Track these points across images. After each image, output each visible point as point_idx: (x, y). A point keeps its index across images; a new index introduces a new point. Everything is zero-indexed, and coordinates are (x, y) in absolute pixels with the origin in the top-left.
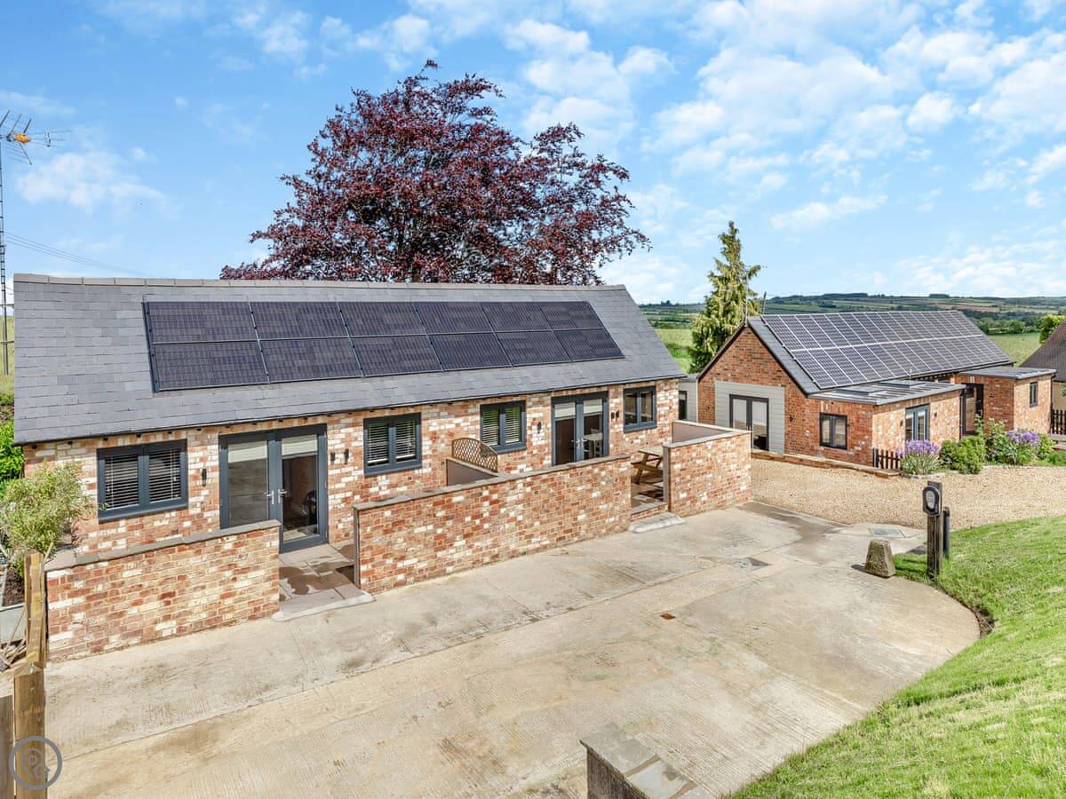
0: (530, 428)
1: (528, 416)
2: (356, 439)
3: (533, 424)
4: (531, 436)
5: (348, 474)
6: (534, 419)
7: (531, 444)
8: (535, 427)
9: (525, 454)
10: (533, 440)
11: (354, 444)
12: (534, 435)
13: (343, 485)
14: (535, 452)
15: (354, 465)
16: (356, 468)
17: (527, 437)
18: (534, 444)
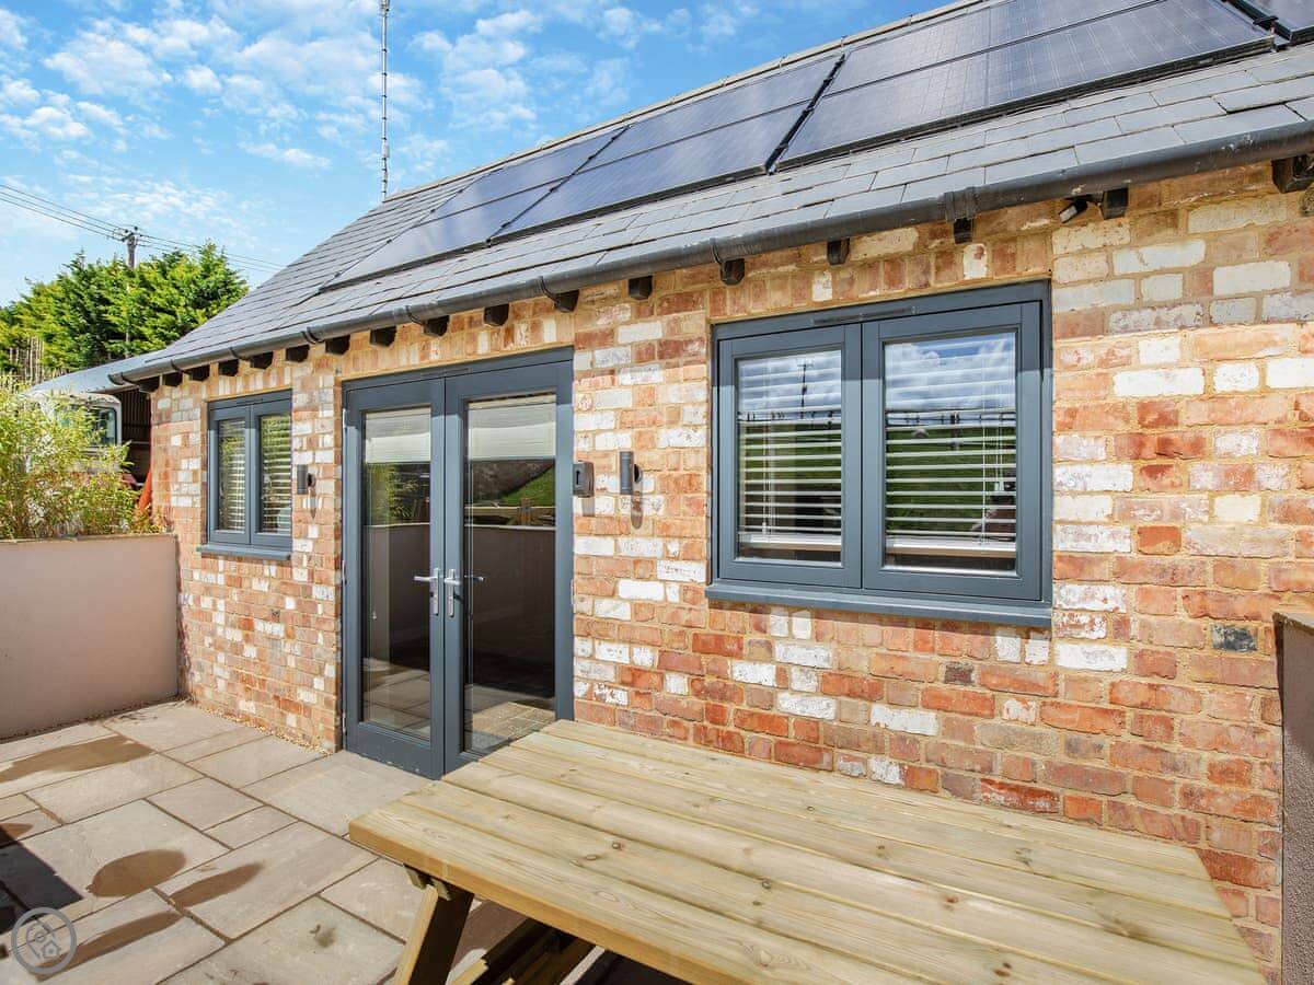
2: (675, 417)
5: (642, 568)
11: (670, 437)
13: (624, 612)
15: (665, 531)
16: (674, 547)
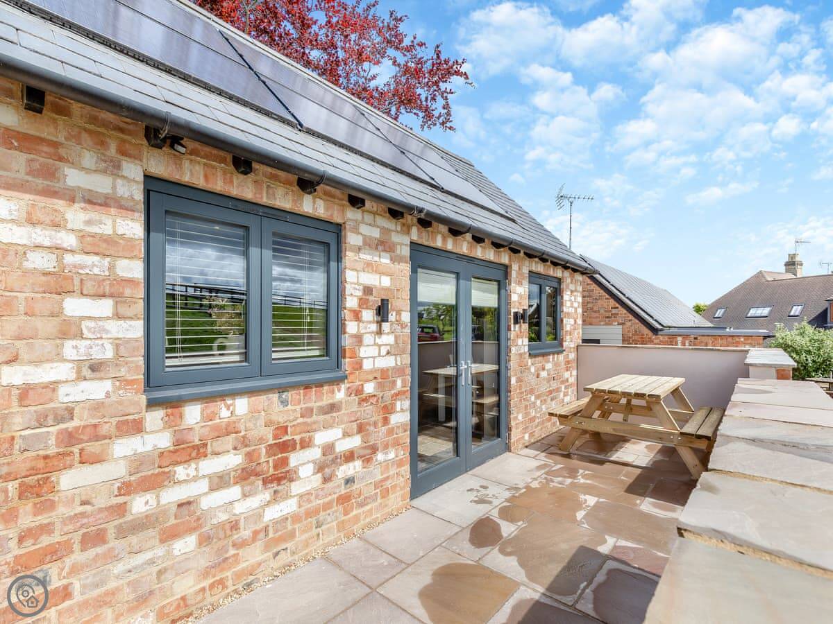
0: (357, 316)
1: (350, 276)
3: (363, 303)
4: (359, 338)
6: (368, 290)
7: (359, 366)
8: (369, 315)
9: (340, 394)
10: (363, 352)
12: (368, 339)
14: (369, 388)
17: (347, 342)
18: (367, 365)
